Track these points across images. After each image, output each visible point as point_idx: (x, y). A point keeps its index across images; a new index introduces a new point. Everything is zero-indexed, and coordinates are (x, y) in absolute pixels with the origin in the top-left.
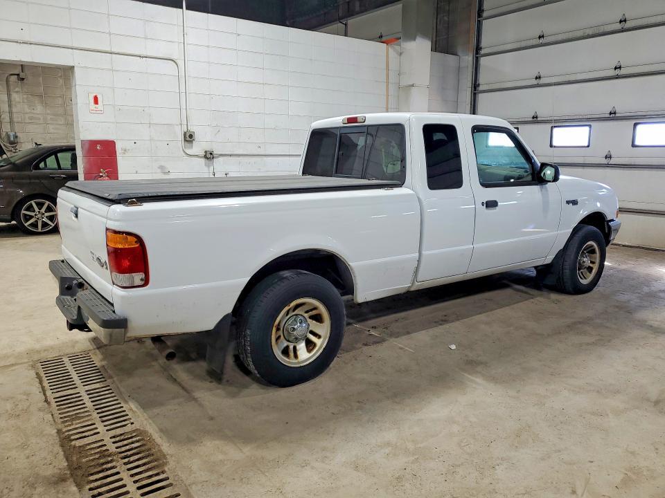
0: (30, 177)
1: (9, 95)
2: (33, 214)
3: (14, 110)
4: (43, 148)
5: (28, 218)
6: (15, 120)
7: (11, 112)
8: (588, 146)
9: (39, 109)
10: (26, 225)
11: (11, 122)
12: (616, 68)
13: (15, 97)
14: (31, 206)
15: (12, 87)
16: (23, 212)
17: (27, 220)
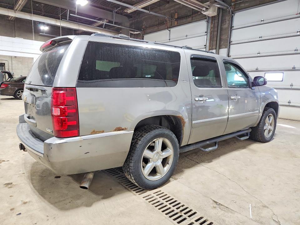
0: (19, 84)
1: (12, 61)
2: (20, 94)
3: (13, 66)
4: (23, 77)
5: (18, 95)
6: (13, 68)
7: (12, 66)
8: (282, 81)
9: (20, 65)
10: (18, 97)
11: (12, 69)
12: (295, 50)
13: (13, 62)
14: (20, 92)
15: (12, 59)
16: (17, 93)
17: (18, 96)
